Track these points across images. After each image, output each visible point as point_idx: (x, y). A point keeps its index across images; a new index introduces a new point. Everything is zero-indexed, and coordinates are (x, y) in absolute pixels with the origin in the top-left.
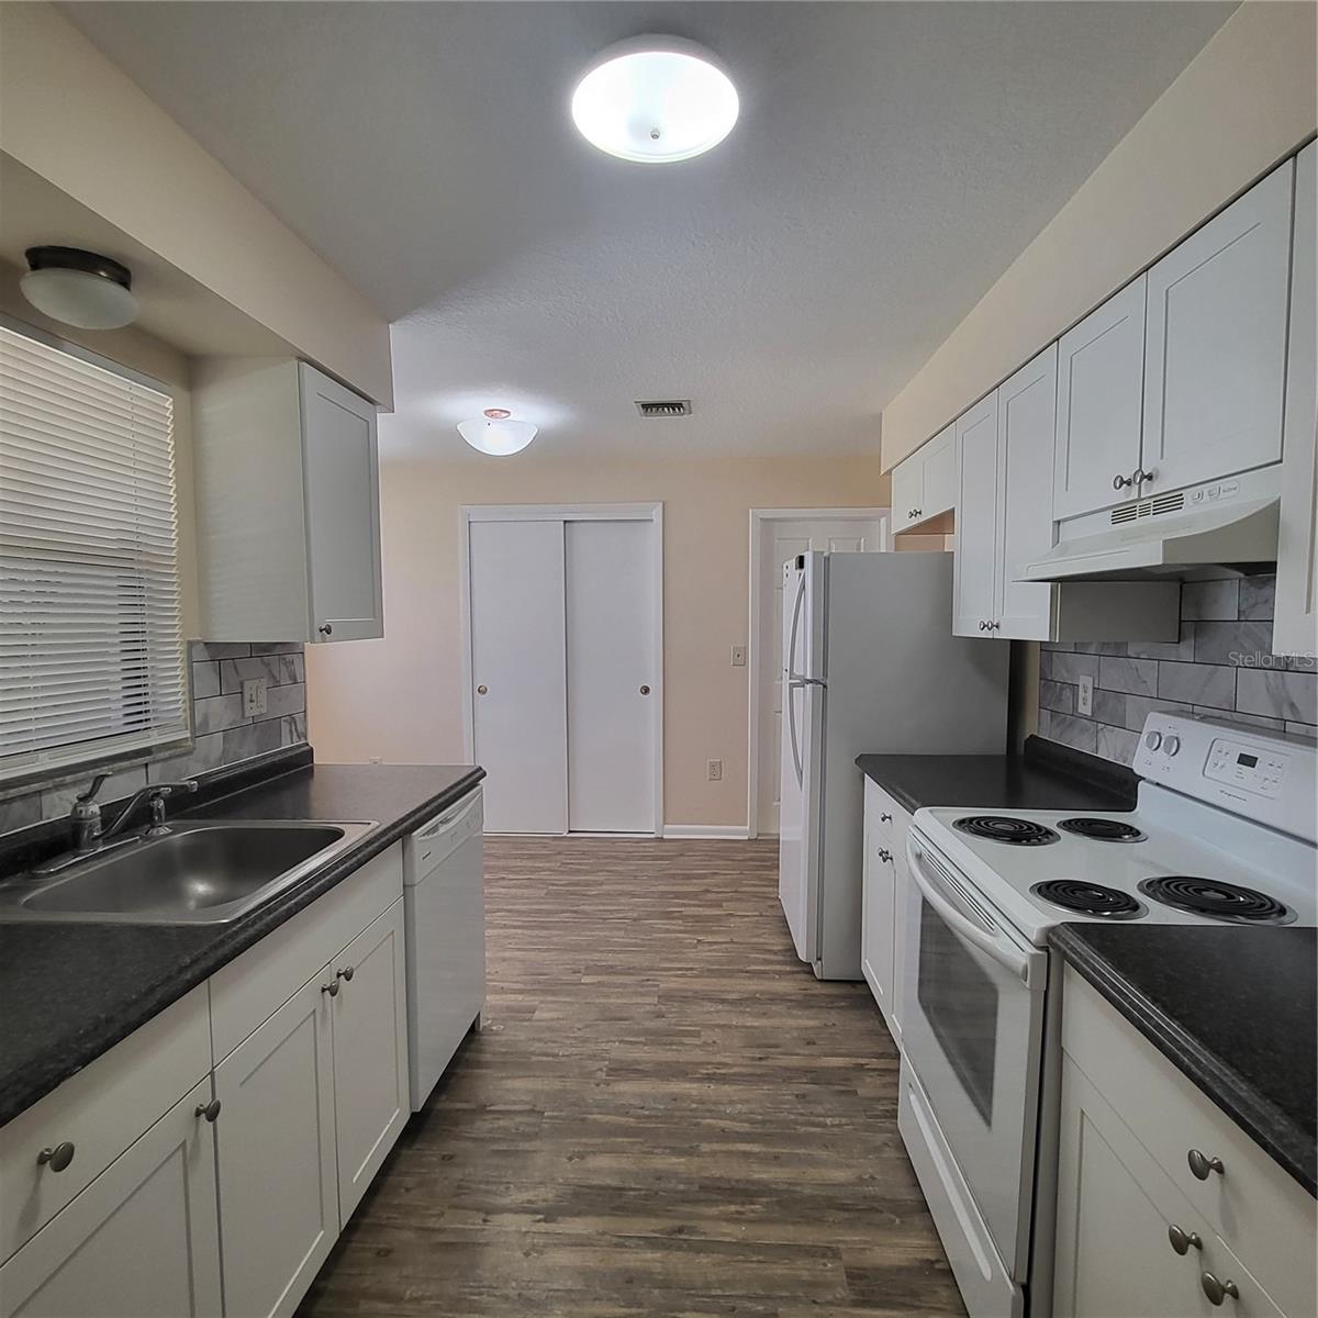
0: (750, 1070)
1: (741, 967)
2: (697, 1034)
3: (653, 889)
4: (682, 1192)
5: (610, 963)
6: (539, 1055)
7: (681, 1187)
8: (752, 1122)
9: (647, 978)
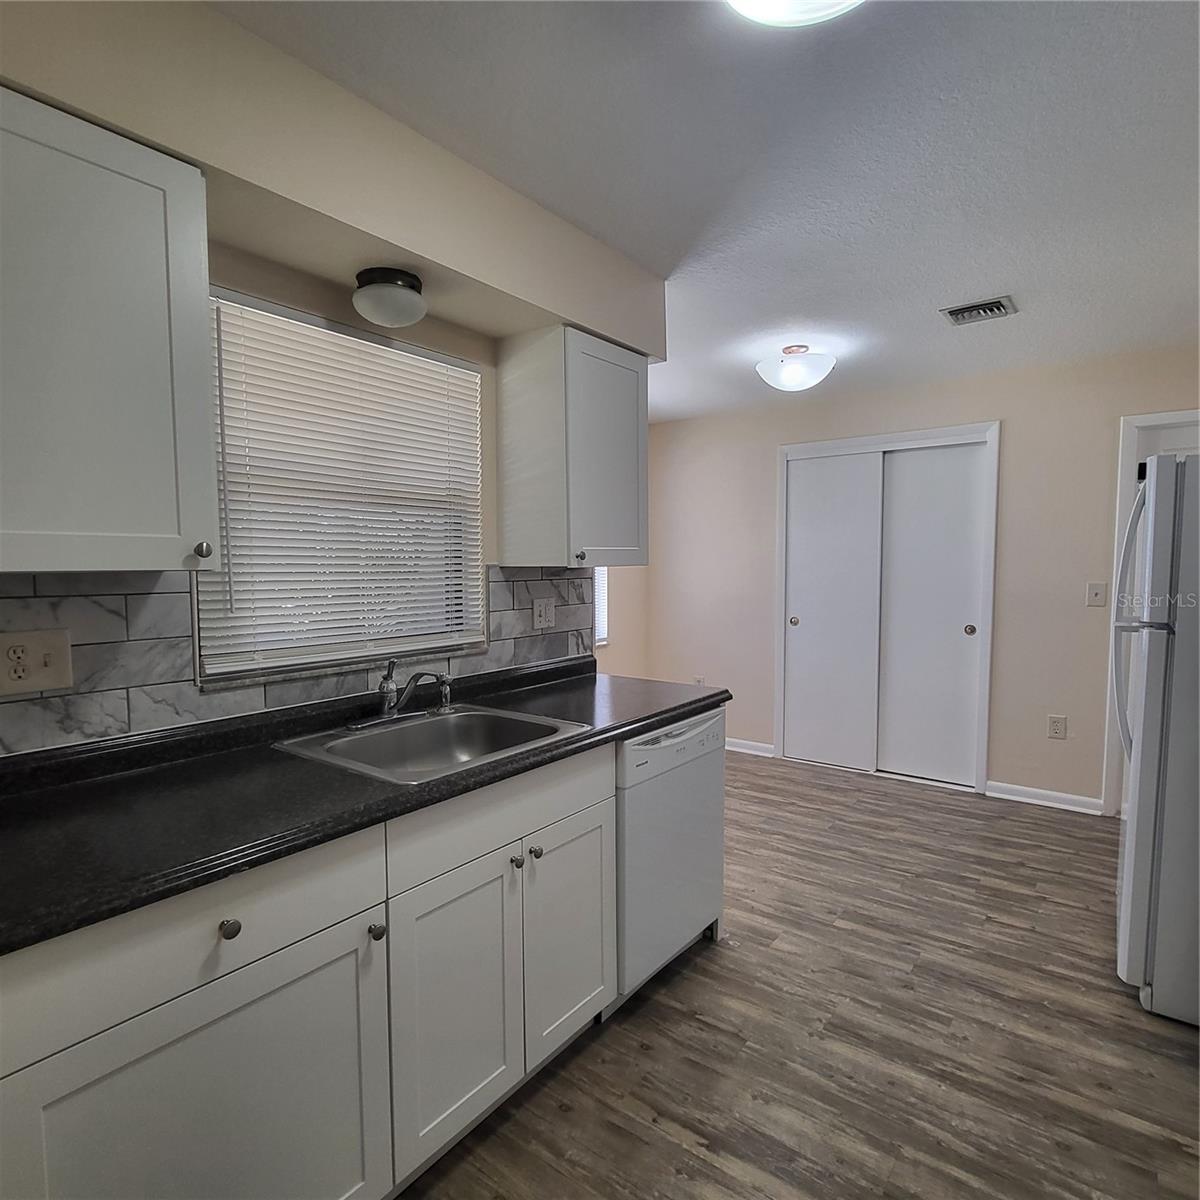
2: (947, 1022)
4: (861, 1188)
5: (871, 914)
6: (765, 983)
7: (863, 1183)
8: (981, 1149)
9: (908, 941)
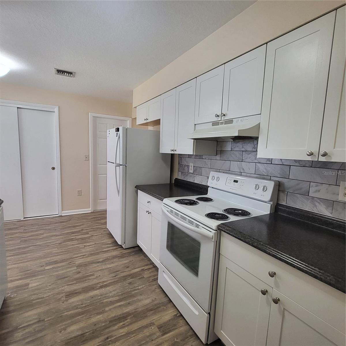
0: (113, 281)
1: (101, 251)
2: (93, 275)
3: (64, 232)
5: (55, 260)
8: (119, 296)
9: (70, 262)
